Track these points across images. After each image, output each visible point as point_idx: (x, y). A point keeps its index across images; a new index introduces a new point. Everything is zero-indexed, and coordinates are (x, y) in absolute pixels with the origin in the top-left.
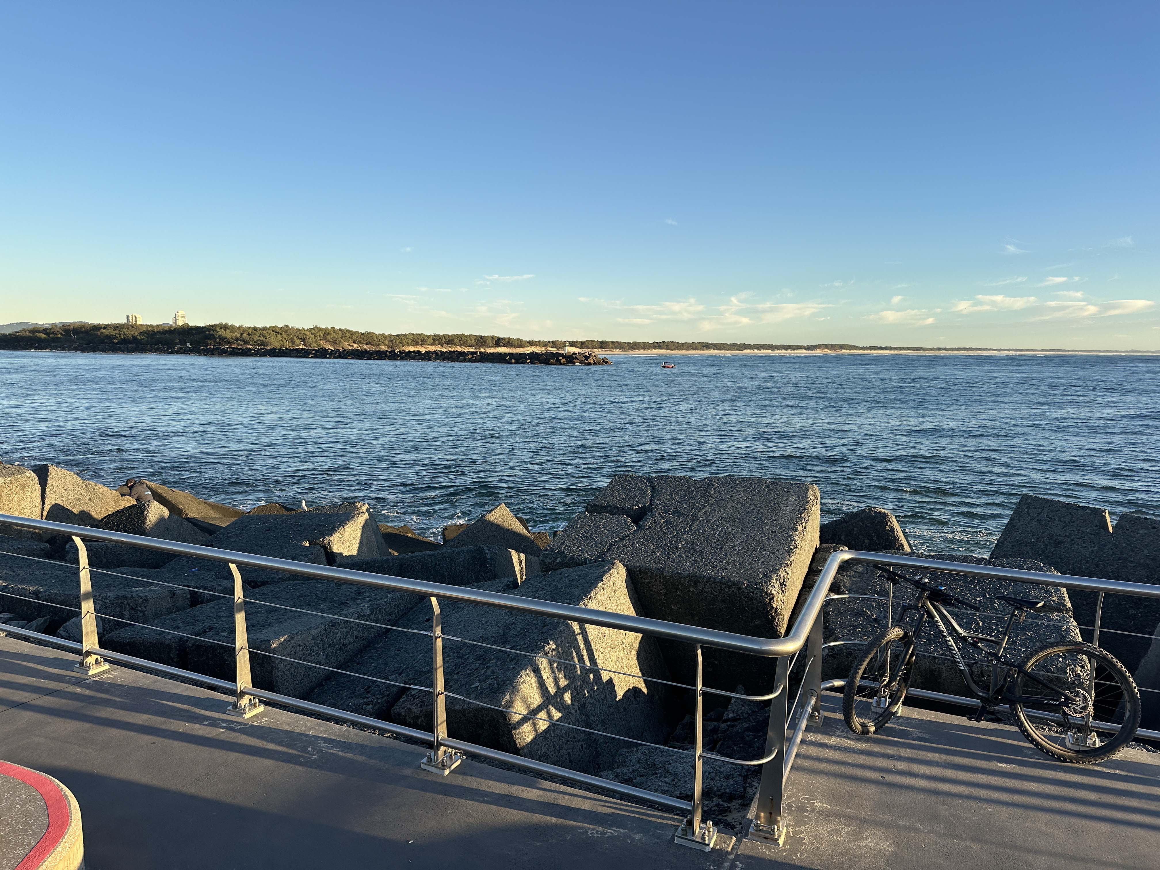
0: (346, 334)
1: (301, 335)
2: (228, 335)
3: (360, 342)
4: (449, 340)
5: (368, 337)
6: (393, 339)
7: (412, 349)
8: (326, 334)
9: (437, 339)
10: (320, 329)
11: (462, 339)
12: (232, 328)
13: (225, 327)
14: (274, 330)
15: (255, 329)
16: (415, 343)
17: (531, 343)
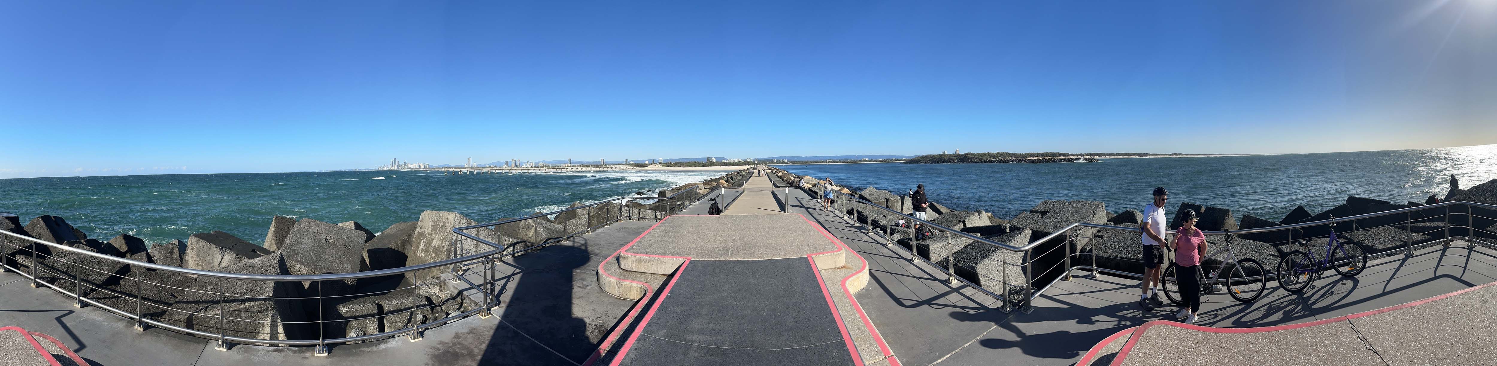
0: (1007, 154)
1: (993, 155)
2: (971, 156)
3: (1012, 157)
4: (1042, 155)
5: (1014, 155)
6: (1023, 156)
7: (1029, 158)
8: (1001, 155)
9: (1039, 155)
10: (999, 153)
11: (1047, 154)
12: (972, 154)
13: (969, 154)
14: (985, 154)
15: (979, 154)
16: (1031, 156)
17: (1072, 155)
